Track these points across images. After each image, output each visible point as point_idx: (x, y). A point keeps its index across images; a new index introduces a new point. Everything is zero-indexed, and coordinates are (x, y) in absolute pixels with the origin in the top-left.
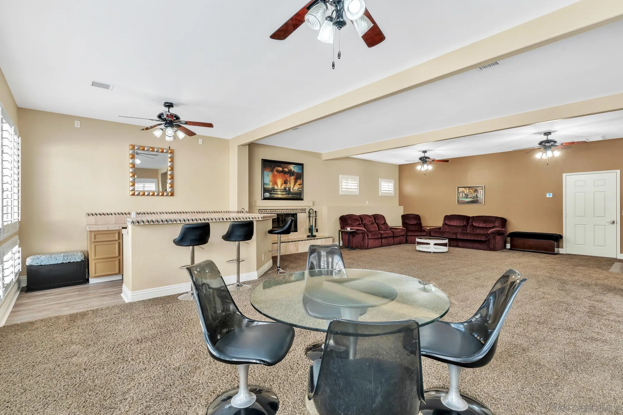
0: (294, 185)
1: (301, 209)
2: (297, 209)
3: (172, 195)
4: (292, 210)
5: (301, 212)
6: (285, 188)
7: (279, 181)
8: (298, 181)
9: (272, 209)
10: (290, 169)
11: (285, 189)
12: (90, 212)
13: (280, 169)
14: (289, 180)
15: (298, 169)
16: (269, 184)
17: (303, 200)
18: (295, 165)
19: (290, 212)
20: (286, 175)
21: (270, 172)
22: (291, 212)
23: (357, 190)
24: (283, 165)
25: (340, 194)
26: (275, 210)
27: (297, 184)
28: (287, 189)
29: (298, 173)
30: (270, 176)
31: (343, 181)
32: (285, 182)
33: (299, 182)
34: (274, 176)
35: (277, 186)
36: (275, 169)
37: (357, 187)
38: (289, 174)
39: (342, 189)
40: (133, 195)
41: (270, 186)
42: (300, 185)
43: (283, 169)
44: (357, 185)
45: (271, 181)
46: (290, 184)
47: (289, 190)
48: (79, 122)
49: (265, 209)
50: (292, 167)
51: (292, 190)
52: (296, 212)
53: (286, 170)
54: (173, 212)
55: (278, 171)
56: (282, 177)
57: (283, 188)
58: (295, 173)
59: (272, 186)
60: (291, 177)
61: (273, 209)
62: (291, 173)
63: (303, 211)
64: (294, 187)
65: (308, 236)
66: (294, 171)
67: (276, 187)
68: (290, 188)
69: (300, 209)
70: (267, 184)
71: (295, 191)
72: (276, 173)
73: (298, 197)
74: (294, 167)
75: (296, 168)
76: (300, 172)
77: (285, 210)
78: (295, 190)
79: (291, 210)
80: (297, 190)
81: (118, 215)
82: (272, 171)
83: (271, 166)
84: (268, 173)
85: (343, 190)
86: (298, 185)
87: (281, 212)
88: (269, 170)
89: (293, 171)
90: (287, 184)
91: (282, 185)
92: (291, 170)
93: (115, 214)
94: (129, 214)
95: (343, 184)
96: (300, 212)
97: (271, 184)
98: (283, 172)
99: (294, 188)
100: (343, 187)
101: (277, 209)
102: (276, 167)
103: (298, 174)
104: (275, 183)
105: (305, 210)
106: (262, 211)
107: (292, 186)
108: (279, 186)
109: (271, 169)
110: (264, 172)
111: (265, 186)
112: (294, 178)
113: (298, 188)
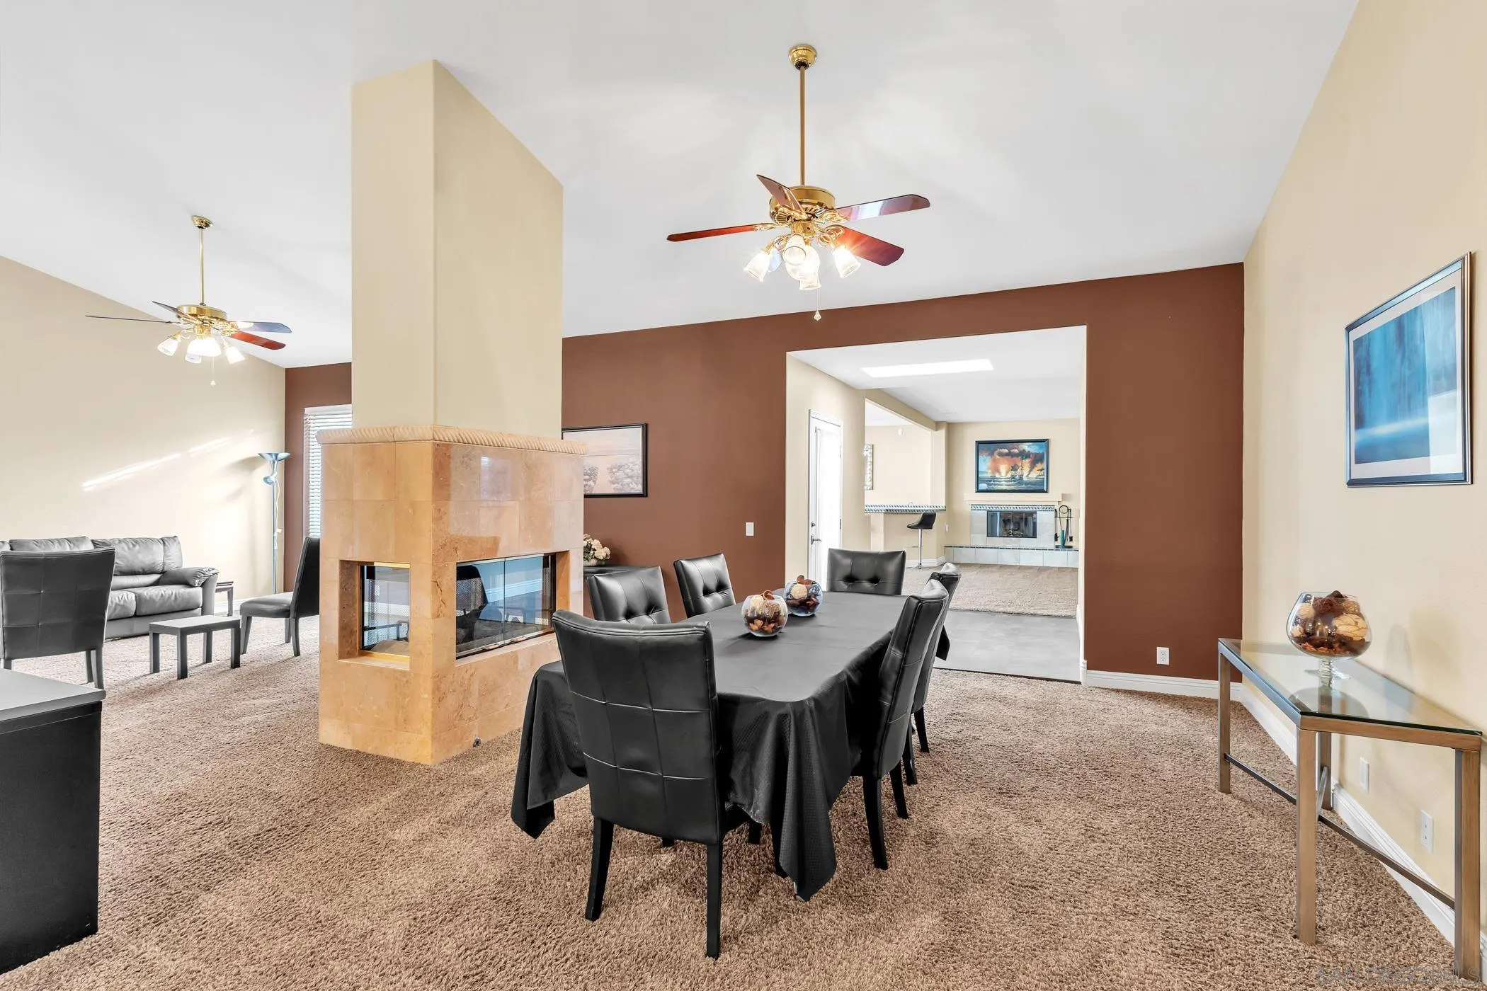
0: (1031, 471)
1: (1043, 506)
2: (1035, 506)
3: (871, 488)
4: (1027, 507)
5: (1043, 510)
7: (1003, 468)
9: (991, 505)
10: (1022, 450)
11: (1013, 477)
13: (1006, 451)
14: (1020, 465)
15: (1039, 448)
16: (987, 472)
17: (1046, 492)
18: (1031, 444)
19: (1021, 510)
20: (1015, 458)
21: (989, 456)
22: (1025, 510)
24: (1011, 445)
27: (1036, 469)
28: (1017, 477)
30: (989, 462)
32: (1014, 468)
33: (1039, 466)
34: (995, 461)
35: (1000, 474)
36: (997, 451)
38: (1020, 457)
41: (988, 476)
42: (1041, 470)
43: (1009, 451)
45: (989, 469)
46: (1022, 470)
47: (1021, 478)
49: (978, 505)
50: (1026, 447)
51: (1025, 479)
52: (1034, 510)
53: (1016, 451)
55: (1001, 455)
56: (1008, 461)
57: (1009, 476)
58: (1033, 454)
59: (991, 475)
60: (1024, 461)
62: (1024, 455)
63: (1047, 508)
64: (1029, 474)
65: (1057, 547)
66: (1030, 451)
67: (997, 476)
68: (1023, 475)
69: (1041, 506)
70: (983, 472)
71: (1031, 480)
72: (997, 457)
73: (1039, 488)
74: (1029, 446)
75: (1034, 446)
76: (1042, 453)
77: (1015, 507)
78: (1033, 478)
79: (1023, 507)
80: (1037, 478)
82: (992, 454)
83: (988, 449)
84: (986, 458)
86: (1039, 470)
88: (987, 454)
89: (1027, 451)
90: (1017, 470)
91: (1007, 473)
92: (1024, 450)
96: (1041, 510)
97: (990, 471)
98: (1009, 454)
99: (1030, 476)
101: (999, 505)
102: (999, 449)
103: (1036, 455)
104: (997, 470)
105: (1050, 507)
106: (975, 507)
107: (1026, 473)
108: (1003, 474)
109: (989, 452)
110: (980, 457)
111: (980, 476)
112: (1031, 461)
113: (1038, 475)
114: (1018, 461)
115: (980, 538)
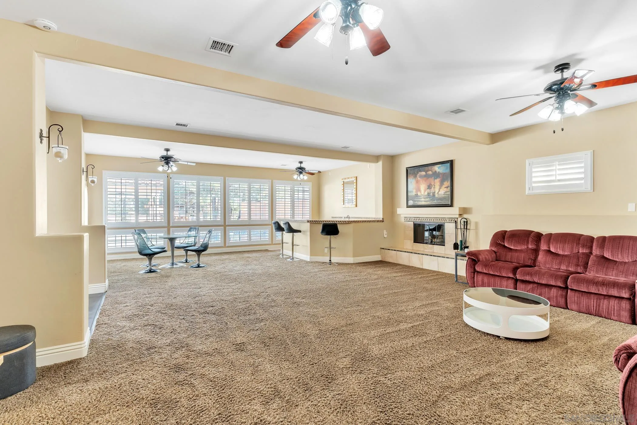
0: (440, 188)
2: (444, 218)
3: (356, 206)
4: (438, 219)
7: (423, 187)
8: (445, 183)
10: (434, 171)
11: (429, 194)
13: (424, 173)
14: (433, 184)
15: (444, 168)
17: (452, 206)
18: (440, 165)
19: (435, 221)
22: (437, 221)
23: (583, 182)
24: (426, 169)
27: (444, 186)
28: (431, 194)
29: (445, 173)
30: (413, 183)
31: (534, 170)
32: (429, 187)
34: (417, 182)
35: (421, 192)
36: (418, 174)
38: (433, 178)
39: (531, 183)
41: (413, 194)
42: (447, 187)
43: (426, 173)
44: (583, 170)
45: (414, 188)
46: (434, 188)
47: (434, 195)
50: (437, 168)
51: (436, 196)
52: (444, 221)
53: (430, 173)
55: (421, 177)
56: (425, 181)
57: (426, 193)
58: (441, 174)
59: (415, 193)
60: (435, 180)
62: (436, 175)
63: (451, 220)
64: (439, 191)
66: (439, 172)
67: (419, 194)
68: (435, 192)
69: (448, 218)
70: (410, 192)
71: (440, 196)
72: (419, 179)
73: (447, 202)
74: (439, 168)
75: (442, 167)
76: (447, 172)
77: (430, 219)
78: (441, 194)
79: (436, 219)
80: (444, 194)
82: (415, 177)
83: (413, 173)
84: (412, 180)
85: (535, 185)
86: (445, 188)
87: (425, 220)
88: (413, 177)
90: (431, 188)
91: (425, 191)
92: (436, 172)
95: (534, 175)
96: (448, 221)
97: (414, 190)
98: (426, 176)
99: (440, 193)
100: (535, 180)
102: (419, 172)
104: (418, 190)
105: (456, 219)
106: (407, 219)
107: (437, 191)
108: (423, 192)
109: (414, 175)
110: (409, 179)
111: (409, 194)
112: (439, 181)
113: (444, 192)
114: (431, 180)
115: (409, 244)
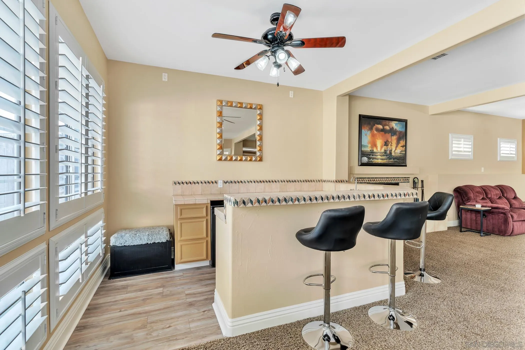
0: (397, 147)
1: (404, 178)
2: (399, 178)
3: (261, 160)
4: (394, 179)
5: (404, 181)
6: (385, 150)
7: (379, 143)
9: (370, 178)
10: (391, 127)
11: (385, 152)
12: (176, 180)
13: (380, 127)
14: (390, 141)
15: (401, 126)
16: (367, 146)
17: (406, 166)
18: (397, 122)
19: (390, 181)
20: (387, 134)
21: (368, 130)
22: (392, 181)
24: (384, 122)
25: (450, 158)
26: (373, 179)
27: (400, 145)
28: (388, 152)
30: (368, 136)
31: (454, 142)
32: (386, 144)
33: (402, 143)
34: (373, 136)
35: (377, 149)
36: (374, 126)
37: (470, 150)
38: (390, 134)
39: (452, 151)
40: (220, 160)
41: (368, 149)
42: (403, 146)
43: (383, 127)
44: (471, 147)
45: (368, 143)
46: (391, 145)
47: (391, 153)
48: (167, 74)
49: (362, 178)
50: (394, 124)
51: (393, 154)
52: (398, 181)
53: (387, 128)
54: (261, 181)
55: (377, 130)
56: (382, 136)
57: (383, 151)
58: (398, 131)
59: (370, 149)
60: (392, 137)
61: (372, 178)
62: (393, 132)
63: (406, 179)
64: (396, 149)
66: (396, 129)
67: (375, 150)
68: (392, 150)
69: (402, 178)
70: (365, 146)
72: (375, 132)
74: (396, 124)
75: (398, 125)
76: (403, 131)
77: (386, 179)
78: (397, 153)
79: (391, 179)
80: (400, 153)
81: (204, 184)
82: (371, 129)
83: (369, 124)
84: (366, 132)
85: (454, 153)
86: (401, 147)
87: (380, 181)
88: (368, 128)
89: (394, 129)
90: (388, 145)
91: (382, 147)
92: (393, 128)
93: (202, 182)
94: (216, 182)
96: (402, 181)
97: (369, 145)
98: (383, 130)
99: (396, 151)
100: (454, 149)
101: (375, 178)
102: (376, 125)
103: (400, 132)
104: (374, 145)
105: (409, 179)
106: (359, 180)
107: (393, 148)
108: (379, 149)
109: (370, 126)
110: (362, 130)
111: (362, 149)
112: (396, 138)
113: (400, 151)
114: (388, 136)
